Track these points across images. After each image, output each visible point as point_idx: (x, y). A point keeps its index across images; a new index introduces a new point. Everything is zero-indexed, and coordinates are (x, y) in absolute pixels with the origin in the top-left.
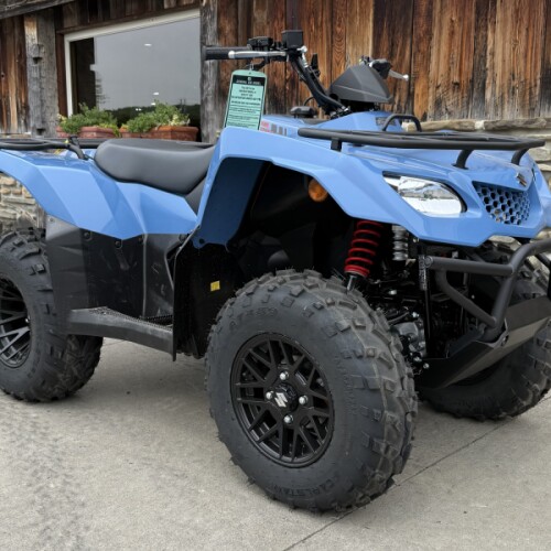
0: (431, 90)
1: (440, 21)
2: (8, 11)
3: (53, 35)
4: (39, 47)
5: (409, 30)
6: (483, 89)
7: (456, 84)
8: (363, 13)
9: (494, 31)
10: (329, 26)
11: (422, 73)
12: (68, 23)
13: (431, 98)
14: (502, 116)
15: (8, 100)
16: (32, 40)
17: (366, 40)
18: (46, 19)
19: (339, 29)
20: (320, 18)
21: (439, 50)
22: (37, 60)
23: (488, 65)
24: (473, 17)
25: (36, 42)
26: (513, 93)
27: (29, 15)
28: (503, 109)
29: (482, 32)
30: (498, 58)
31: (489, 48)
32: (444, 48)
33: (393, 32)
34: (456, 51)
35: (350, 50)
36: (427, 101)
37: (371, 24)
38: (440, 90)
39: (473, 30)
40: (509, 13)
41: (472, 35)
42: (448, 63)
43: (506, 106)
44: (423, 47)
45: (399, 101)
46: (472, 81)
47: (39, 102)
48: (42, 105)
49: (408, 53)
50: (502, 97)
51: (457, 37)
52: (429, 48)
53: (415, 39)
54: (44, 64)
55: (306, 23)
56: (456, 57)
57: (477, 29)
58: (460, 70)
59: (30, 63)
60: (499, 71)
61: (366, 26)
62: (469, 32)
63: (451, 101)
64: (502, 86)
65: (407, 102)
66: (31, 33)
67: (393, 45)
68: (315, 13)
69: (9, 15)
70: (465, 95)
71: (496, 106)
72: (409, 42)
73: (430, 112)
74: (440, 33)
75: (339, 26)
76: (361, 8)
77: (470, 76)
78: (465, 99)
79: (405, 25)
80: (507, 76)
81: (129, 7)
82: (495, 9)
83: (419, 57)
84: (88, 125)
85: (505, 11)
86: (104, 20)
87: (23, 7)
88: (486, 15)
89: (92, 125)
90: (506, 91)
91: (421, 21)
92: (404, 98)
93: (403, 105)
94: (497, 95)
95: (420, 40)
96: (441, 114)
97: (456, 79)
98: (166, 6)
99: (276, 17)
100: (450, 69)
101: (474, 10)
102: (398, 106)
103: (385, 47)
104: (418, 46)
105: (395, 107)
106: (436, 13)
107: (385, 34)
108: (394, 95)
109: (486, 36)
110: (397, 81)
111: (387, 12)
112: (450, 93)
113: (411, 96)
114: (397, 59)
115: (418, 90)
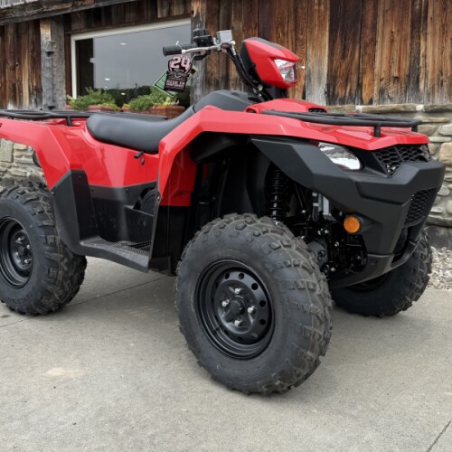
0: (376, 82)
1: (383, 32)
2: (27, 16)
3: (62, 35)
4: (52, 44)
5: (358, 38)
6: (418, 82)
7: (396, 77)
8: (321, 25)
9: (426, 40)
10: (293, 33)
11: (368, 69)
12: (75, 26)
13: (376, 88)
14: (433, 102)
15: (21, 84)
16: (47, 38)
17: (323, 44)
18: (58, 23)
19: (301, 37)
20: (286, 28)
21: (382, 53)
22: (49, 54)
23: (421, 64)
24: (409, 29)
25: (50, 40)
26: (442, 85)
27: (44, 19)
28: (434, 96)
29: (416, 40)
30: (430, 60)
31: (422, 51)
32: (386, 52)
33: (344, 38)
34: (395, 53)
35: (310, 52)
36: (373, 90)
37: (327, 33)
38: (383, 82)
39: (409, 38)
40: (438, 27)
41: (409, 42)
42: (389, 62)
43: (436, 94)
44: (369, 50)
45: (350, 90)
46: (409, 76)
47: (51, 86)
48: (53, 88)
49: (357, 55)
50: (433, 87)
51: (396, 45)
52: (374, 51)
53: (362, 45)
54: (56, 57)
55: (275, 31)
56: (396, 57)
57: (412, 37)
58: (399, 68)
59: (44, 56)
60: (430, 68)
61: (323, 35)
62: (405, 41)
63: (392, 89)
64: (433, 80)
65: (357, 90)
66: (46, 34)
67: (345, 49)
68: (282, 25)
69: (27, 19)
70: (403, 86)
71: (428, 94)
72: (358, 47)
73: (376, 98)
74: (383, 41)
75: (302, 34)
76: (319, 21)
77: (407, 72)
78: (403, 89)
79: (355, 34)
80: (437, 73)
81: (128, 15)
82: (426, 24)
83: (366, 58)
84: (93, 104)
85: (434, 26)
86: (107, 25)
87: (39, 13)
88: (419, 27)
89: (97, 104)
90: (436, 83)
91: (368, 31)
92: (354, 87)
93: (354, 92)
94: (429, 86)
95: (366, 45)
96: (384, 100)
97: (396, 74)
98: (159, 16)
99: (250, 27)
100: (390, 67)
101: (410, 24)
102: (350, 93)
103: (338, 49)
104: (365, 49)
105: (347, 94)
106: (380, 26)
107: (338, 41)
108: (346, 85)
109: (420, 44)
110: (348, 75)
111: (340, 24)
112: (391, 84)
113: (360, 86)
114: (348, 59)
115: (366, 81)
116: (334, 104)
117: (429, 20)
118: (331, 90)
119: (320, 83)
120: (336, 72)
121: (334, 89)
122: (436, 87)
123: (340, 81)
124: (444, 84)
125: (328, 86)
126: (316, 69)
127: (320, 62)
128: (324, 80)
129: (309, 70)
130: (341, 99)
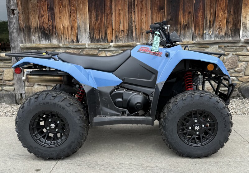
0: (114, 32)
1: (115, 9)
5: (103, 11)
6: (132, 33)
7: (123, 31)
8: (83, 3)
9: (135, 14)
10: (69, 6)
11: (109, 26)
13: (114, 35)
17: (86, 13)
19: (73, 8)
20: (64, 3)
21: (115, 19)
23: (133, 25)
24: (127, 9)
26: (142, 34)
28: (139, 39)
29: (130, 14)
30: (137, 23)
31: (133, 19)
32: (117, 19)
33: (97, 11)
34: (121, 20)
35: (78, 16)
36: (112, 36)
37: (87, 8)
38: (117, 32)
39: (127, 13)
40: (139, 9)
41: (127, 15)
42: (119, 24)
44: (109, 17)
45: (102, 35)
46: (128, 30)
49: (103, 19)
51: (122, 16)
52: (112, 18)
53: (106, 15)
58: (124, 27)
60: (137, 27)
61: (85, 8)
63: (121, 36)
64: (139, 32)
65: (105, 36)
67: (97, 16)
70: (126, 34)
71: (137, 38)
72: (104, 15)
73: (114, 40)
74: (115, 13)
75: (73, 7)
76: (82, 1)
78: (126, 36)
79: (102, 9)
80: (140, 29)
83: (108, 21)
85: (138, 8)
88: (131, 9)
91: (108, 8)
92: (104, 34)
93: (103, 37)
94: (137, 35)
95: (108, 15)
96: (118, 41)
97: (122, 29)
100: (120, 26)
101: (127, 7)
102: (102, 37)
103: (94, 16)
104: (107, 17)
105: (100, 38)
106: (113, 6)
107: (93, 12)
108: (99, 33)
109: (132, 16)
110: (100, 28)
111: (94, 4)
112: (121, 33)
113: (106, 34)
114: (99, 21)
115: (109, 32)
116: (94, 42)
117: (136, 6)
118: (92, 35)
119: (85, 32)
120: (93, 27)
121: (93, 35)
122: (140, 35)
123: (96, 31)
124: (143, 34)
125: (90, 33)
126: (83, 25)
127: (85, 22)
128: (88, 30)
129: (79, 25)
130: (97, 40)
